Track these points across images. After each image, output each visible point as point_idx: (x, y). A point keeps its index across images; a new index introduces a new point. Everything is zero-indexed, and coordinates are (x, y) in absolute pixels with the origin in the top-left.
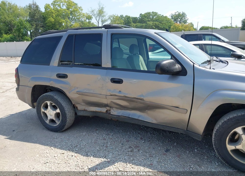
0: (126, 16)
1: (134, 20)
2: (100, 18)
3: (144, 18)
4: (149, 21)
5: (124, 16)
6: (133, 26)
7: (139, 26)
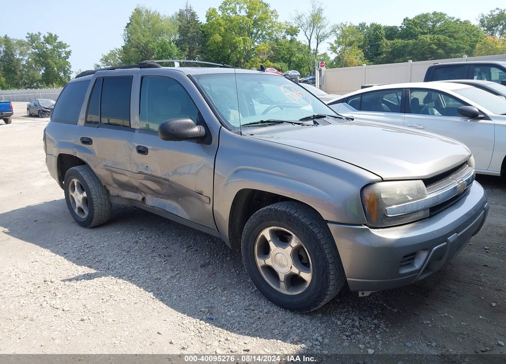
0: (372, 25)
1: (388, 33)
2: (314, 31)
3: (412, 28)
4: (423, 33)
5: (368, 24)
6: (386, 45)
7: (399, 45)
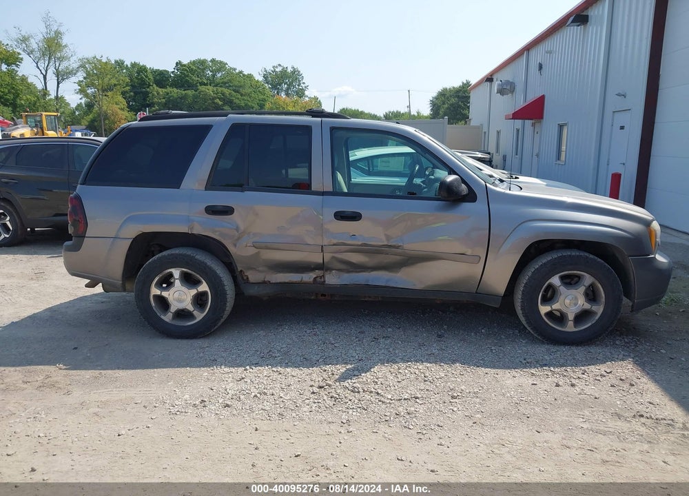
0: (134, 65)
1: (158, 78)
2: (51, 64)
3: (188, 76)
4: (202, 84)
5: (128, 63)
6: (158, 94)
7: (175, 95)
